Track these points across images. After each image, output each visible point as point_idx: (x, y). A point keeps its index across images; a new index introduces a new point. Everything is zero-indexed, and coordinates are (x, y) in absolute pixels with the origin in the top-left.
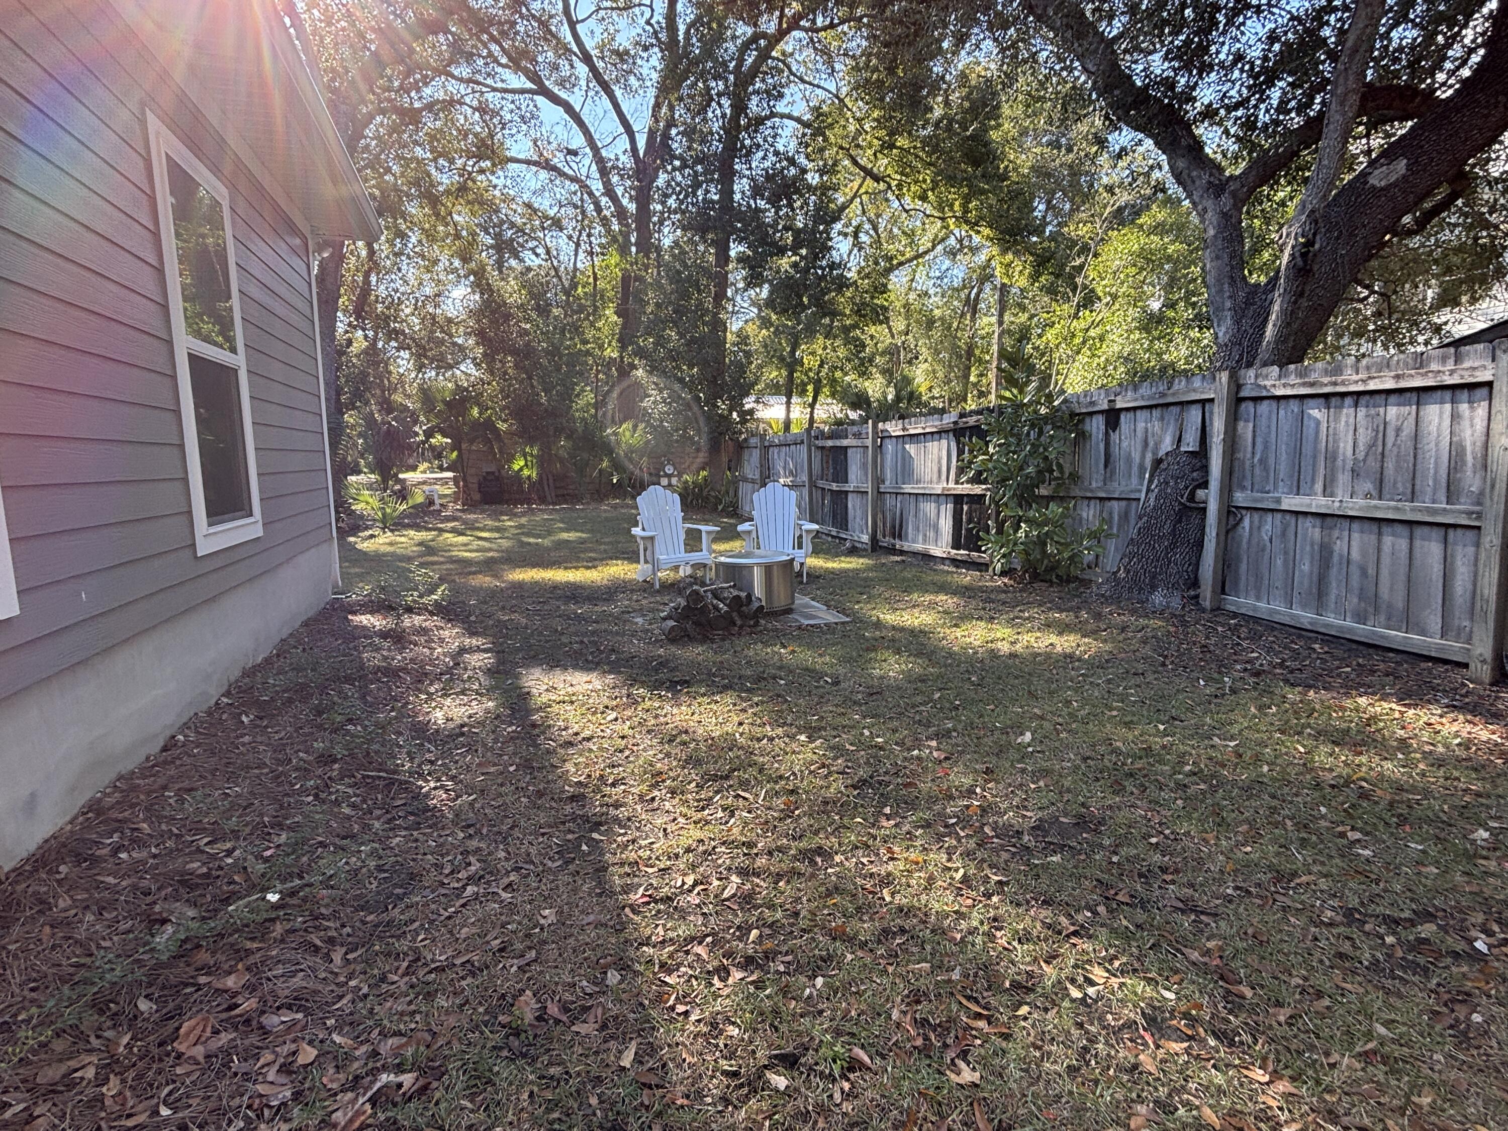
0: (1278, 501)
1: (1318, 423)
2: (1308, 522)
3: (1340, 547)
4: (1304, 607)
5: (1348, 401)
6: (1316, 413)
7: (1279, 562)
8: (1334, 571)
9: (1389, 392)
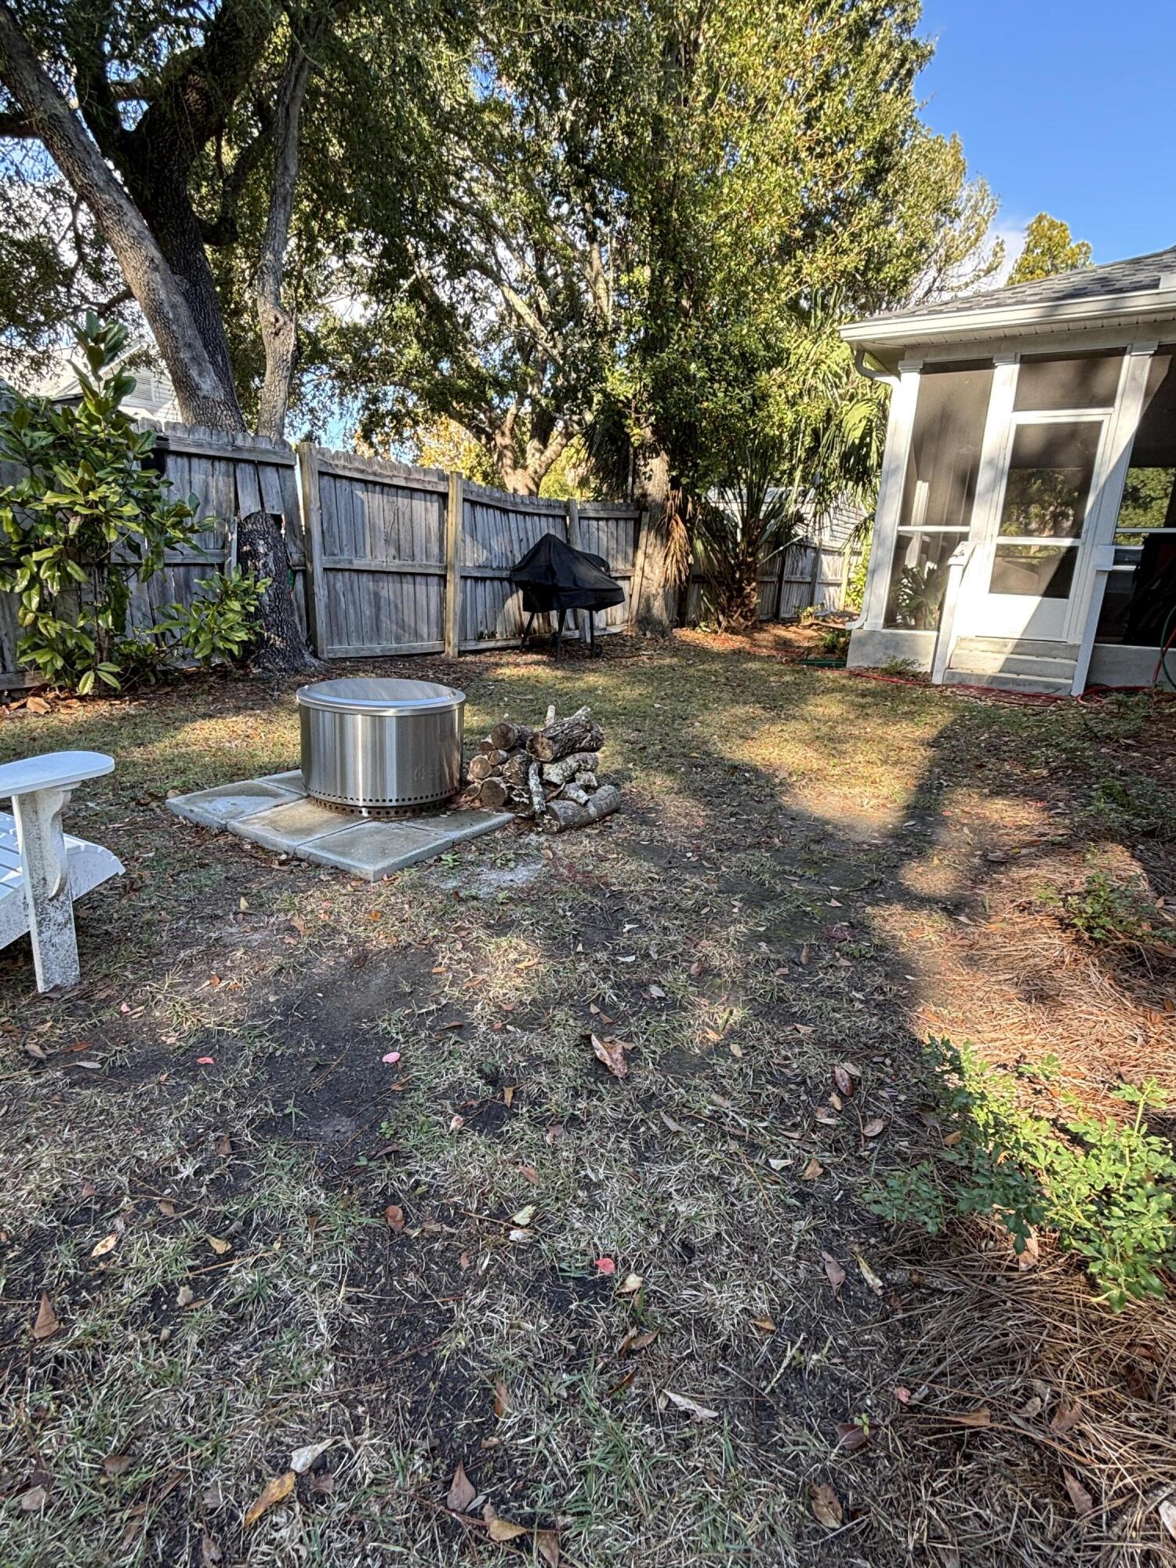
0: (351, 562)
1: (362, 503)
2: (365, 578)
3: (384, 593)
4: (371, 641)
5: (378, 488)
6: (360, 493)
7: (352, 611)
8: (383, 611)
9: (398, 487)
